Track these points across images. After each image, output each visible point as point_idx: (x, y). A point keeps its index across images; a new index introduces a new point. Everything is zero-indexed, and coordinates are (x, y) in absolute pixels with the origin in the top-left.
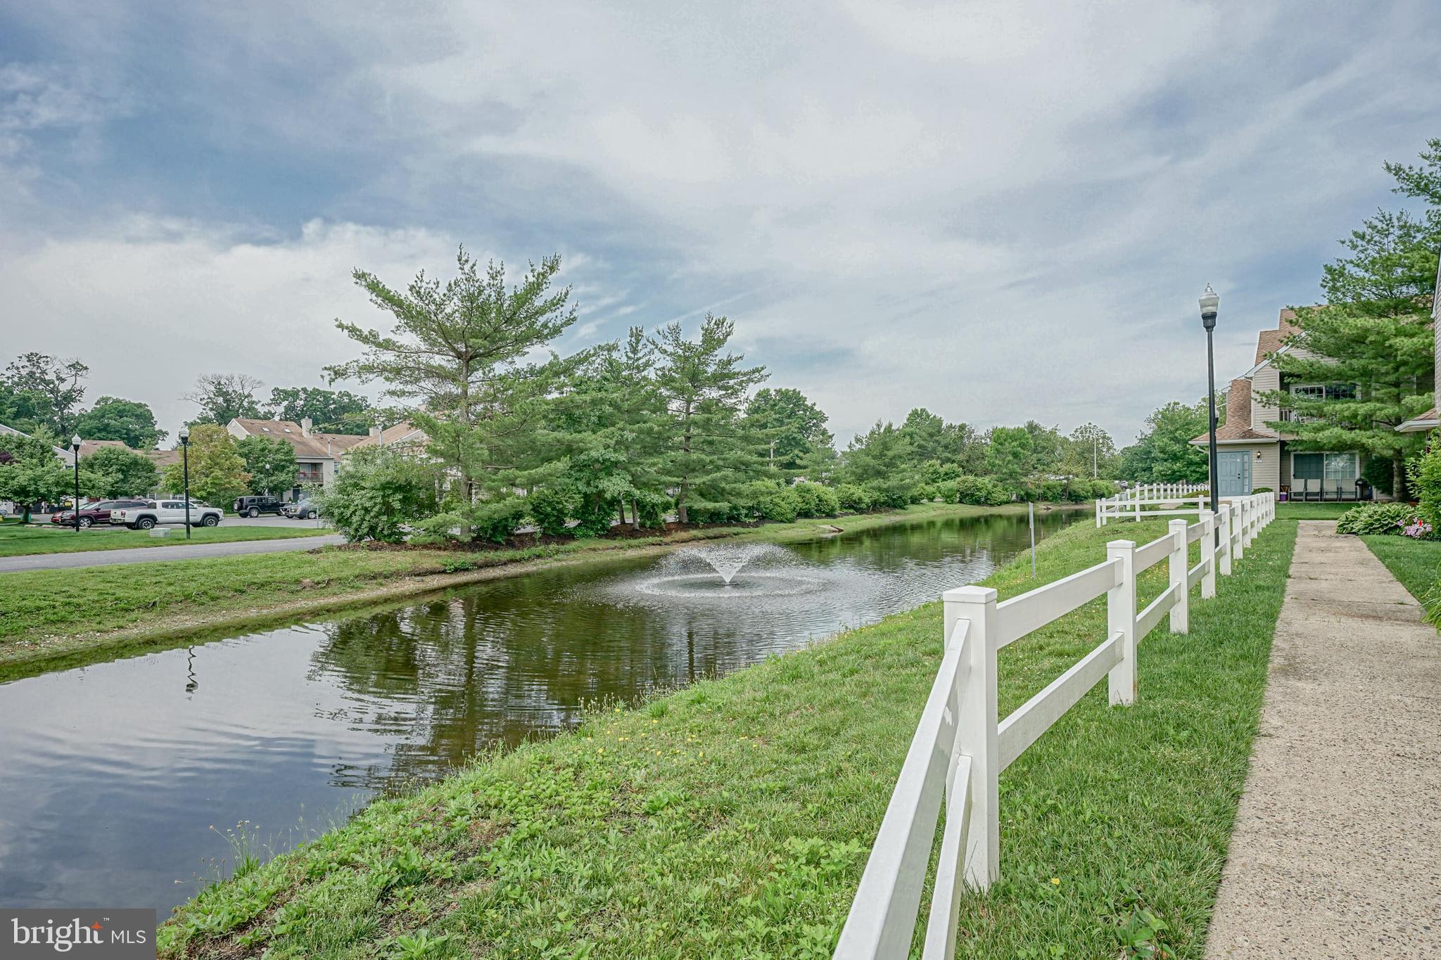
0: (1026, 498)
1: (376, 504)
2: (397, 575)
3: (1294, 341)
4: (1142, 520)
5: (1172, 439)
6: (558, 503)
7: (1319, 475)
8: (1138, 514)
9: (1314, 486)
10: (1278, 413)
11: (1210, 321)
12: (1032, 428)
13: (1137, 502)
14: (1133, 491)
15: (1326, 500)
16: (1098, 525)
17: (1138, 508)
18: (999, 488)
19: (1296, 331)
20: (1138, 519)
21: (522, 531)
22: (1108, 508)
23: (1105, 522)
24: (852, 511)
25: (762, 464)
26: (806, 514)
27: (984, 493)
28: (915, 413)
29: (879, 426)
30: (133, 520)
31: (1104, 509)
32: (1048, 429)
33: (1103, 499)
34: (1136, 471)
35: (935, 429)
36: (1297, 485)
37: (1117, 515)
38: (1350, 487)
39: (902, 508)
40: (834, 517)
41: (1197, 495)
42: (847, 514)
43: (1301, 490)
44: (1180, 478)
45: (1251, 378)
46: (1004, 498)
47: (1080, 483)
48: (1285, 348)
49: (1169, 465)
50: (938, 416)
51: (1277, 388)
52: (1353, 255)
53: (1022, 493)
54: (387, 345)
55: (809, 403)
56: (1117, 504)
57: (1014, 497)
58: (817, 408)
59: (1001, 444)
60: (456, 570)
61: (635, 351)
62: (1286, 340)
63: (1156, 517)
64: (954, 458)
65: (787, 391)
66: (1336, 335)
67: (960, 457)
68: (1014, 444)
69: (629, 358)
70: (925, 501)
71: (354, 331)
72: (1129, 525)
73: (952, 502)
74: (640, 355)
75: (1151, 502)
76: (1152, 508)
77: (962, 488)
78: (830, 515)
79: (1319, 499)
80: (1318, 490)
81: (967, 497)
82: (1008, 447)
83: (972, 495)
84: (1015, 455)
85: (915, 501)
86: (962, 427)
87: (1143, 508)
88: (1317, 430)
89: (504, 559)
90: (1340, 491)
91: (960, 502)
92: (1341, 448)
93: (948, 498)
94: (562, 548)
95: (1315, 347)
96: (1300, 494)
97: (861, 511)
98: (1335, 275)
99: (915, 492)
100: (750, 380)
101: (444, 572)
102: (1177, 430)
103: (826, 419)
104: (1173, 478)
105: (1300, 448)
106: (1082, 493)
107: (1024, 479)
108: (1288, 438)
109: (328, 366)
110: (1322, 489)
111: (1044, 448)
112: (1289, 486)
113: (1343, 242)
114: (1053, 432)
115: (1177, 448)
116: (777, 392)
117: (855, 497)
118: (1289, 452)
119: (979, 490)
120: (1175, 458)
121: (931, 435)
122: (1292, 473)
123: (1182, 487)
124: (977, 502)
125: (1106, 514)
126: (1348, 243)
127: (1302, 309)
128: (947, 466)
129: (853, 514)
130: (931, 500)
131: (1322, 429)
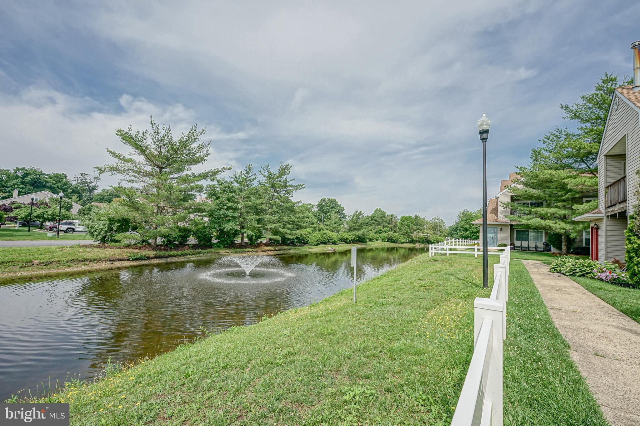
0: (412, 242)
1: (106, 227)
2: (99, 260)
3: (517, 181)
4: (449, 255)
5: (465, 223)
6: (204, 232)
7: (527, 239)
8: (448, 252)
9: (525, 244)
10: (510, 212)
11: (484, 136)
12: (416, 217)
13: (448, 247)
14: (448, 241)
15: (530, 251)
16: (430, 256)
17: (448, 250)
18: (402, 237)
19: (519, 177)
20: (448, 254)
21: (189, 243)
22: (435, 248)
23: (433, 255)
24: (344, 242)
25: (299, 222)
26: (324, 243)
27: (396, 239)
28: (377, 210)
29: (357, 212)
30: (65, 230)
31: (433, 249)
32: (422, 218)
33: (433, 244)
34: (453, 234)
35: (383, 216)
36: (517, 243)
37: (440, 252)
38: (541, 245)
39: (365, 242)
40: (336, 244)
41: (474, 245)
42: (341, 244)
43: (520, 245)
44: (468, 237)
45: (498, 197)
46: (403, 241)
47: (431, 237)
48: (514, 185)
49: (464, 232)
50: (385, 211)
51: (510, 201)
52: (545, 146)
53: (410, 240)
54: (130, 161)
55: (339, 204)
56: (440, 247)
57: (407, 241)
58: (342, 206)
59: (403, 221)
60: (136, 259)
61: (248, 173)
62: (514, 181)
63: (456, 254)
64: (388, 226)
65: (332, 199)
66: (538, 178)
67: (390, 226)
68: (408, 221)
69: (245, 176)
70: (374, 240)
71: (113, 154)
72: (443, 257)
73: (385, 241)
74: (250, 175)
75: (455, 247)
76: (454, 250)
77: (388, 236)
78: (334, 243)
79: (527, 250)
80: (527, 246)
81: (390, 240)
82: (406, 222)
83: (392, 239)
84: (408, 226)
85: (371, 240)
86: (392, 215)
87: (450, 249)
88: (528, 220)
89: (166, 255)
90: (536, 247)
91: (387, 241)
92: (537, 229)
93: (383, 240)
94: (203, 251)
95: (526, 184)
96: (519, 247)
97: (347, 243)
98: (536, 155)
99: (370, 237)
100: (297, 189)
101: (129, 260)
102: (467, 219)
103: (345, 210)
104: (466, 237)
105: (519, 227)
106: (432, 241)
107: (411, 235)
108: (514, 223)
109: (96, 167)
110: (528, 245)
111: (420, 224)
112: (514, 244)
113: (540, 141)
114: (424, 219)
115: (467, 226)
116: (329, 199)
117: (345, 237)
118: (514, 229)
119: (394, 237)
120: (466, 230)
121: (381, 217)
122: (515, 238)
123: (469, 242)
124: (394, 242)
125: (434, 251)
126: (542, 141)
127: (521, 168)
128: (385, 229)
129: (343, 244)
130: (377, 240)
131: (532, 218)
